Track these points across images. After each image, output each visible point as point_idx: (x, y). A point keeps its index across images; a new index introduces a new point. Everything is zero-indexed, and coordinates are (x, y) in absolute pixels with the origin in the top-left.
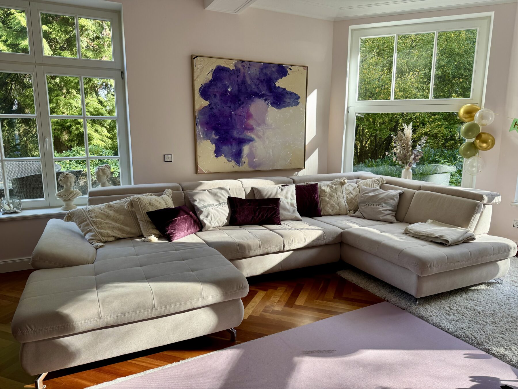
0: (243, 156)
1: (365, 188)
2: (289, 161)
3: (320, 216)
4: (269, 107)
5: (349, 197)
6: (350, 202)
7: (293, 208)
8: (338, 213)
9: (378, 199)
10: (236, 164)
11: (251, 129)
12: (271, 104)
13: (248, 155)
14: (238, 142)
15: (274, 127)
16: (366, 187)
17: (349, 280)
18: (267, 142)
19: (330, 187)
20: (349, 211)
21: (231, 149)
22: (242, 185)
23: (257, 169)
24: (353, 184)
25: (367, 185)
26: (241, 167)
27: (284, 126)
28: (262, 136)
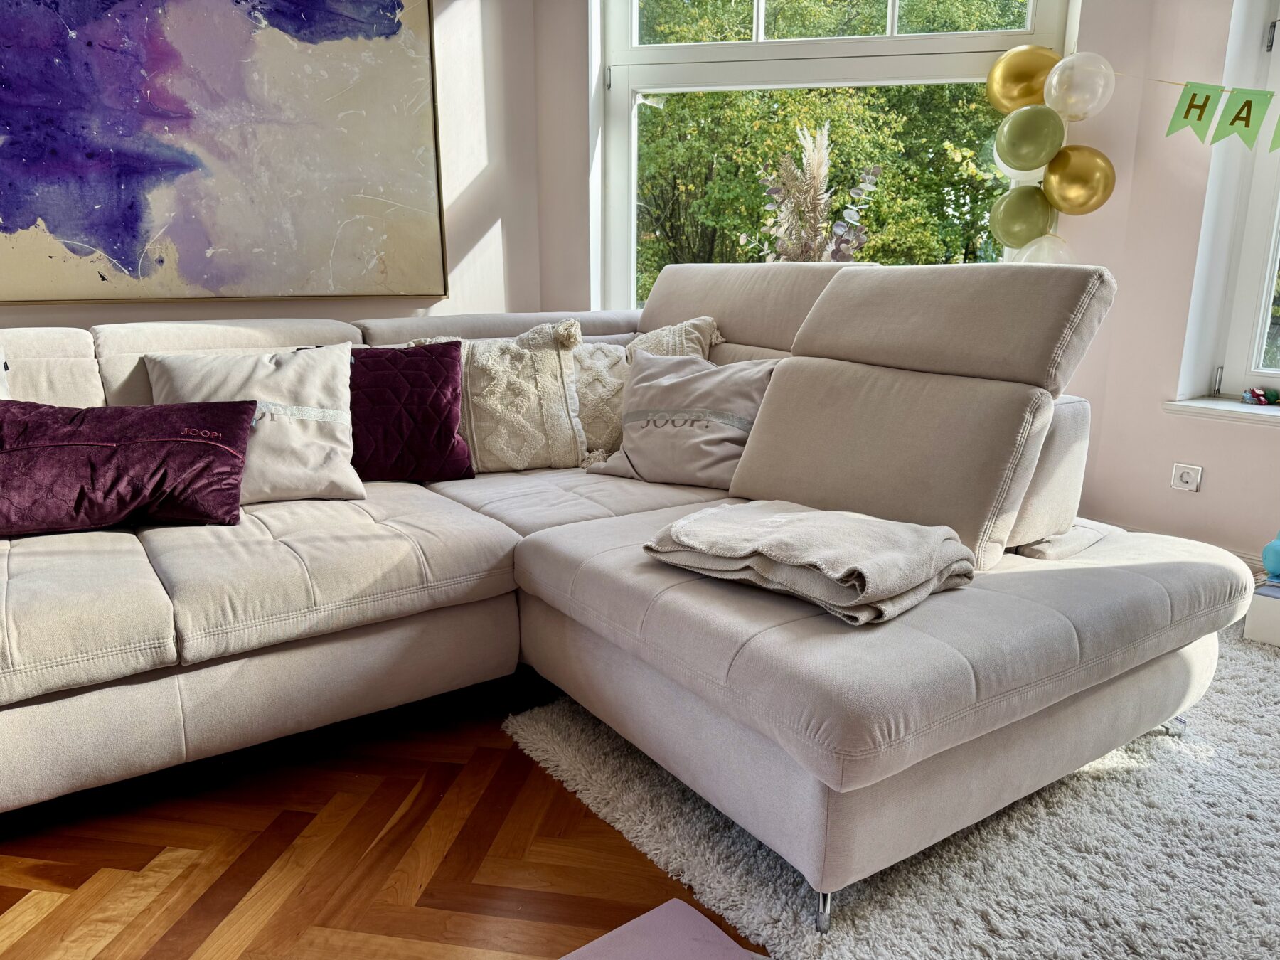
0: (147, 232)
1: (648, 359)
2: (374, 261)
3: (468, 474)
4: (257, 28)
5: (591, 396)
6: (593, 415)
7: (328, 445)
8: (539, 462)
9: (692, 397)
10: (114, 265)
11: (181, 117)
12: (268, 15)
13: (173, 231)
14: (116, 171)
15: (288, 114)
16: (651, 356)
17: (542, 765)
18: (265, 179)
19: (513, 358)
20: (590, 451)
21: (82, 197)
22: (97, 346)
23: (225, 291)
24: (612, 347)
25: (658, 347)
26: (143, 282)
27: (341, 115)
28: (234, 148)
